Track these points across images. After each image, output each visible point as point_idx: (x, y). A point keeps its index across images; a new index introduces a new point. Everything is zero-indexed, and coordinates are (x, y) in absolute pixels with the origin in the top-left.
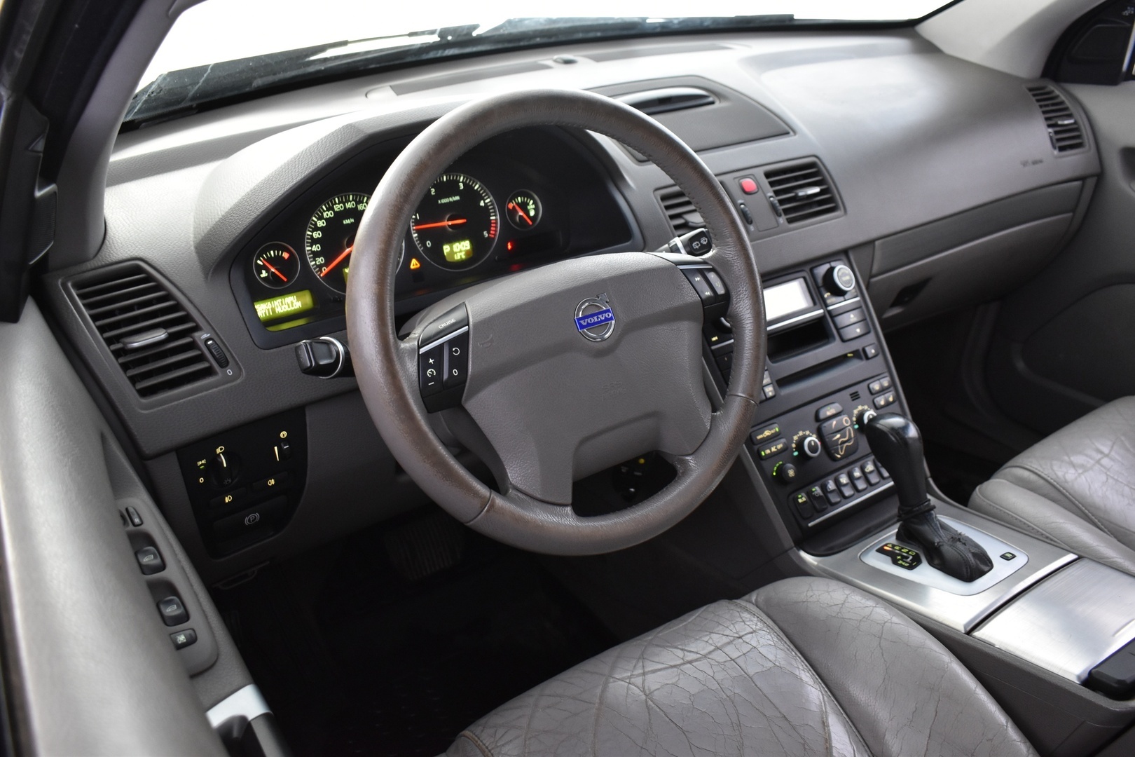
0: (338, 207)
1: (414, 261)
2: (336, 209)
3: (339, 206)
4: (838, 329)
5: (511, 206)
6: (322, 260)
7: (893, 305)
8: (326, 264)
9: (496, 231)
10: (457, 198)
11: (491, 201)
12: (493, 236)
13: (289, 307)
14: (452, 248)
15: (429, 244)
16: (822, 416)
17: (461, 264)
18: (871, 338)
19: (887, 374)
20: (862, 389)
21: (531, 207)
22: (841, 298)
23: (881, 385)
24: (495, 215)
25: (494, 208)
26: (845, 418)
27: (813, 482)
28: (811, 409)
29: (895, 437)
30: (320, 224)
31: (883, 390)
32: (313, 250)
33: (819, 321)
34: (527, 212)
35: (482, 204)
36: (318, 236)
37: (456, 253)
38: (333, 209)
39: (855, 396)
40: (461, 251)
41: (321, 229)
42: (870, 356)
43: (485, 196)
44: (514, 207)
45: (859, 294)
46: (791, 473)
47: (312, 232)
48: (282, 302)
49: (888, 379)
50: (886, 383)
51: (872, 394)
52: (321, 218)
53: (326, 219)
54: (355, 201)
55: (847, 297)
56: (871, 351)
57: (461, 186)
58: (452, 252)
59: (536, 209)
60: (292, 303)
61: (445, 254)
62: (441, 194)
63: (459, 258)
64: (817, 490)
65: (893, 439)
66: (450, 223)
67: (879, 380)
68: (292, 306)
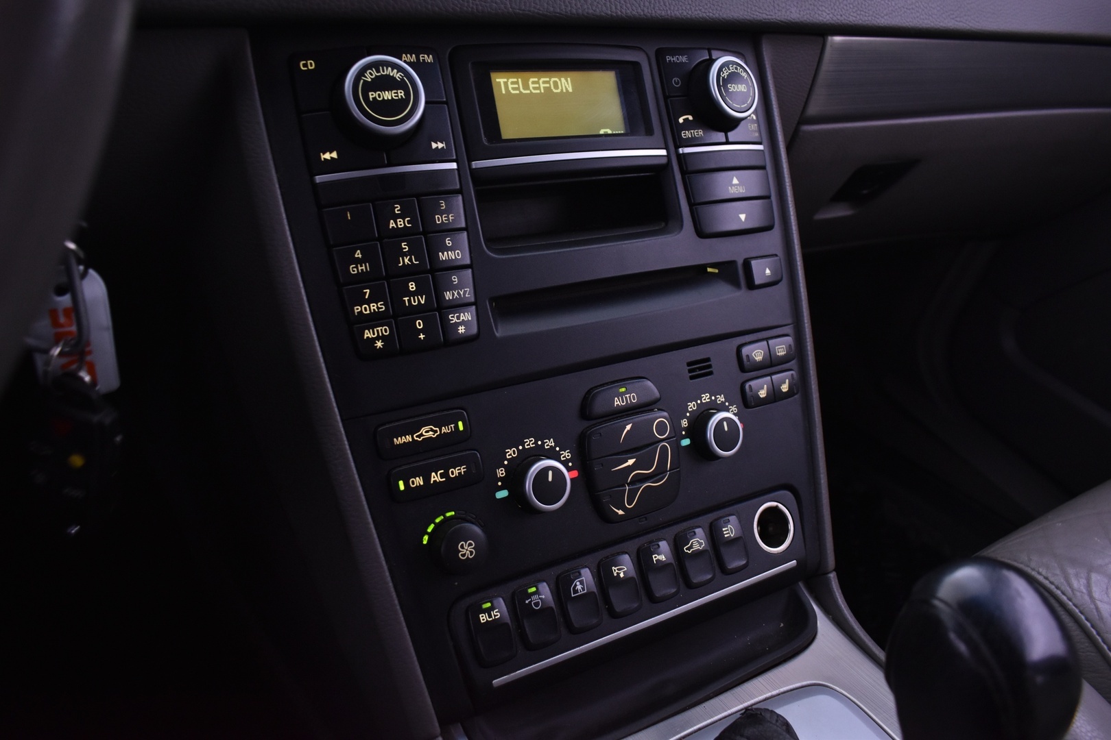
4: (692, 205)
7: (839, 197)
16: (599, 407)
18: (772, 239)
19: (788, 330)
20: (721, 354)
22: (720, 136)
23: (770, 352)
26: (661, 418)
27: (534, 572)
28: (577, 384)
29: (968, 642)
31: (771, 365)
33: (653, 173)
39: (700, 369)
42: (758, 281)
45: (765, 140)
46: (467, 550)
49: (789, 340)
50: (781, 348)
51: (742, 368)
55: (732, 135)
56: (764, 271)
64: (542, 594)
65: (962, 647)
67: (767, 339)
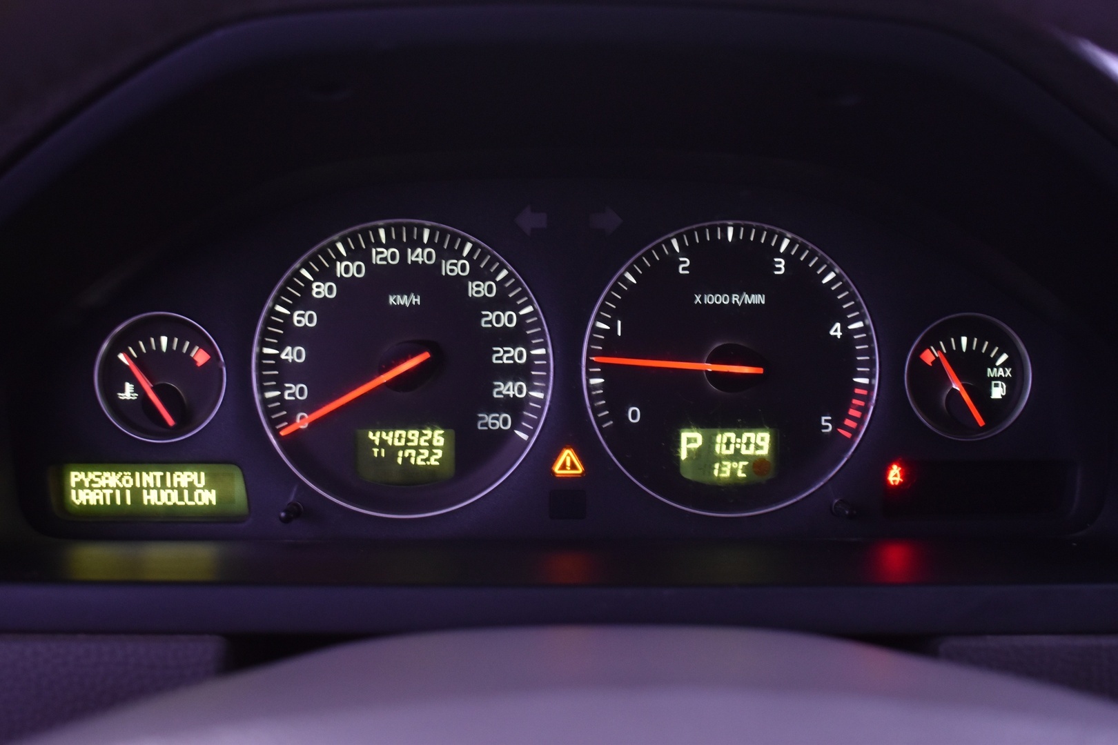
0: (383, 256)
1: (568, 456)
2: (376, 259)
3: (387, 253)
5: (928, 357)
6: (301, 391)
8: (309, 406)
9: (860, 421)
10: (758, 299)
11: (865, 329)
12: (848, 435)
13: (181, 498)
14: (709, 443)
15: (634, 414)
17: (732, 493)
21: (999, 370)
24: (870, 376)
25: (870, 352)
30: (321, 290)
32: (283, 356)
34: (980, 388)
35: (836, 331)
36: (305, 321)
37: (720, 459)
38: (367, 259)
40: (737, 456)
41: (321, 306)
43: (851, 310)
44: (937, 360)
47: (292, 308)
48: (163, 478)
52: (326, 274)
53: (340, 282)
54: (438, 247)
57: (781, 264)
58: (706, 456)
59: (1013, 385)
60: (192, 488)
61: (684, 455)
62: (704, 279)
63: (726, 474)
66: (710, 367)
68: (191, 498)
